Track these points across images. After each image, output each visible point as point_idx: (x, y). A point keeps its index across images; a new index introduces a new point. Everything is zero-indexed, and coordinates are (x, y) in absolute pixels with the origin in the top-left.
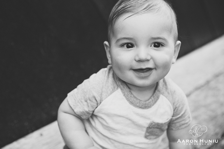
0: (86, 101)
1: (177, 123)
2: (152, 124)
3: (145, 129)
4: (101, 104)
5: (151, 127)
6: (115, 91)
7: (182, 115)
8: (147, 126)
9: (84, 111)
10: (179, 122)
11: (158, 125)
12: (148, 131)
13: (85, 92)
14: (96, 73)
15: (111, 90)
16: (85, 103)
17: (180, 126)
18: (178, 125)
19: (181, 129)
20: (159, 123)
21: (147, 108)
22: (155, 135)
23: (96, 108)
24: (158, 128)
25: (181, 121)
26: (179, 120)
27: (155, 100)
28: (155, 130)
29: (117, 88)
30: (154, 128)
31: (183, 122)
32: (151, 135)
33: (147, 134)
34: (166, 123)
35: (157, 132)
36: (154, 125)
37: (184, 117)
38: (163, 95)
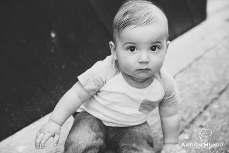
0: (94, 81)
1: (169, 102)
2: (145, 101)
3: (139, 105)
4: (106, 84)
5: (144, 103)
6: (117, 74)
7: (173, 96)
8: (141, 102)
9: (91, 88)
10: (171, 101)
11: (149, 102)
12: (142, 106)
13: (94, 74)
14: (102, 60)
15: (114, 73)
16: (93, 83)
17: (172, 104)
18: (170, 103)
19: (173, 106)
20: (151, 101)
21: (142, 88)
22: (147, 110)
23: (102, 87)
24: (150, 105)
25: (172, 100)
26: (171, 100)
27: (150, 83)
28: (148, 106)
29: (119, 72)
30: (146, 104)
31: (174, 101)
32: (144, 110)
33: (141, 108)
34: (157, 101)
35: (149, 108)
36: (147, 102)
37: (174, 97)
38: (156, 79)
